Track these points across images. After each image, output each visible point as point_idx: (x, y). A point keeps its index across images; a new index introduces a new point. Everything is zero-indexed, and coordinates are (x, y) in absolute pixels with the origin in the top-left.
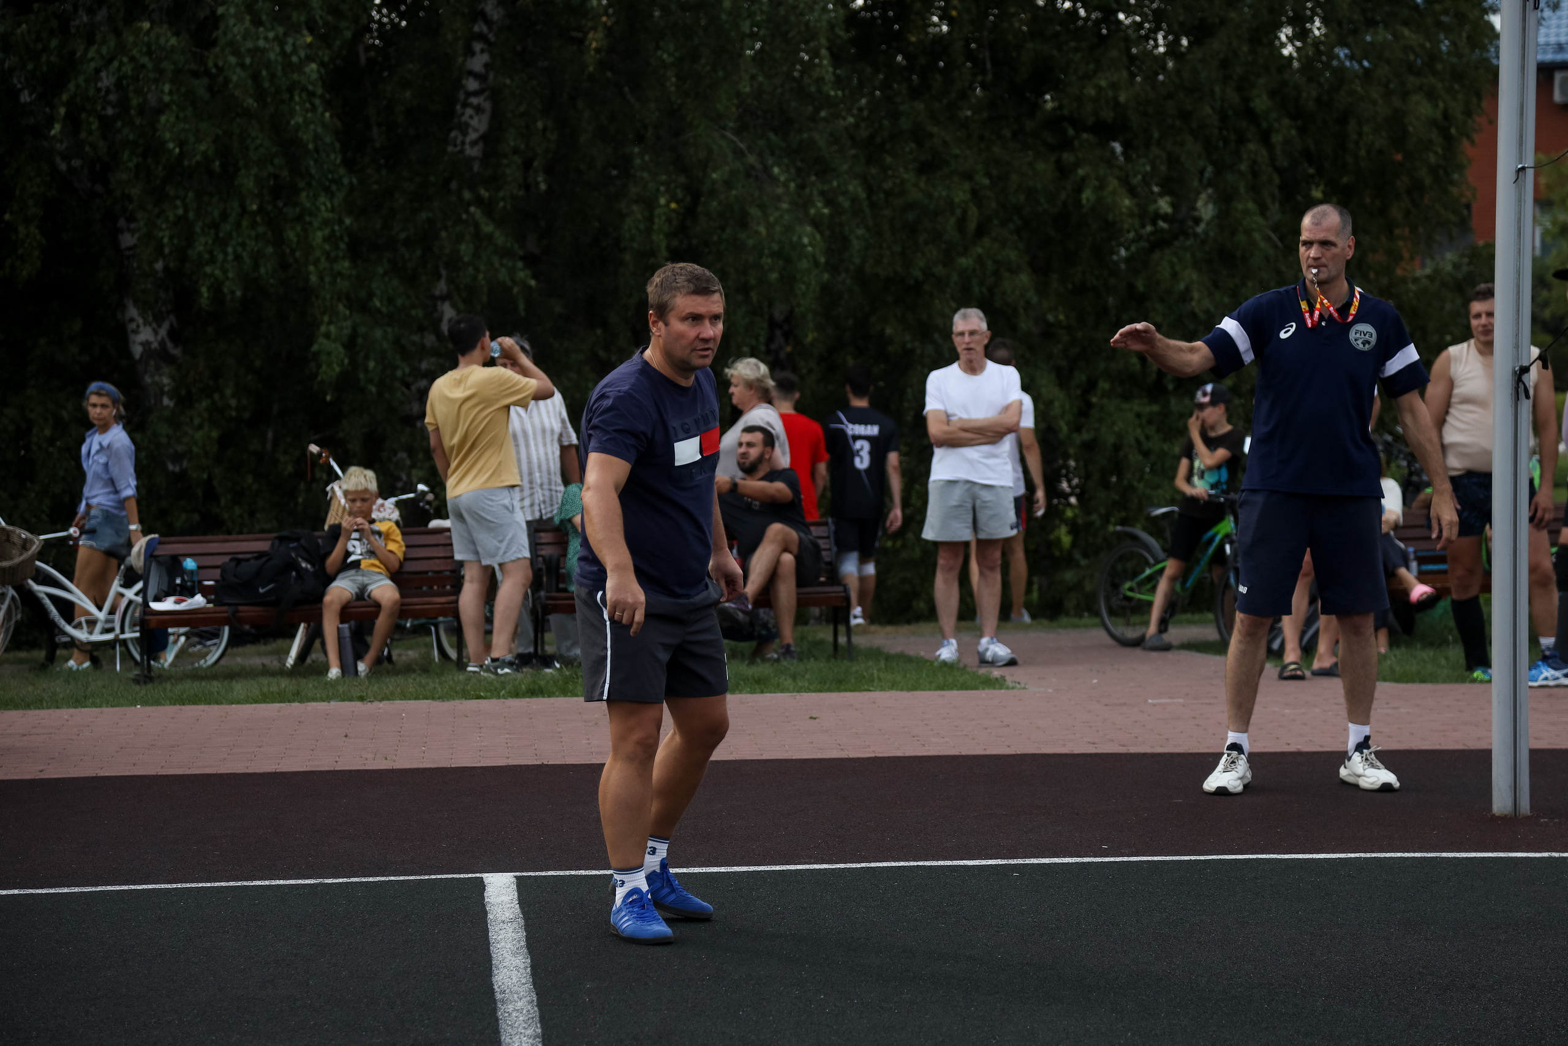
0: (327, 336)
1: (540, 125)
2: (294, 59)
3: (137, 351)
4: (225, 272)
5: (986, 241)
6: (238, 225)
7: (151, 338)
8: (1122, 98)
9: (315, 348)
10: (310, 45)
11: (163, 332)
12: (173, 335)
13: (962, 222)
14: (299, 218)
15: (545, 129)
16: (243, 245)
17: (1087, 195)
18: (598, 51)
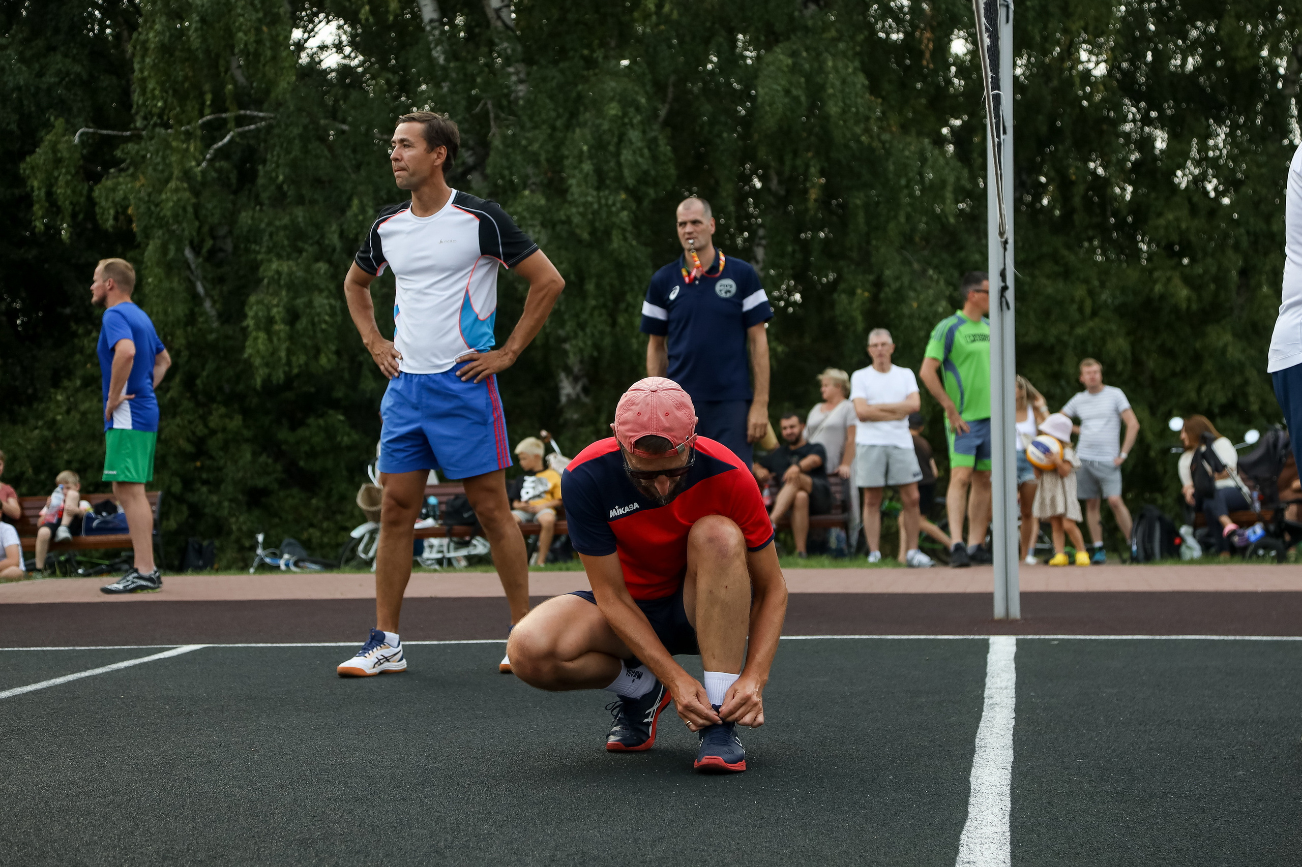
1: (790, 249)
2: (614, 209)
3: (564, 399)
4: (585, 343)
5: (1097, 320)
6: (591, 315)
7: (572, 391)
8: (1184, 226)
10: (624, 201)
11: (579, 387)
12: (586, 390)
13: (1081, 310)
14: (626, 310)
15: (794, 251)
16: (595, 327)
17: (1158, 288)
18: (816, 200)
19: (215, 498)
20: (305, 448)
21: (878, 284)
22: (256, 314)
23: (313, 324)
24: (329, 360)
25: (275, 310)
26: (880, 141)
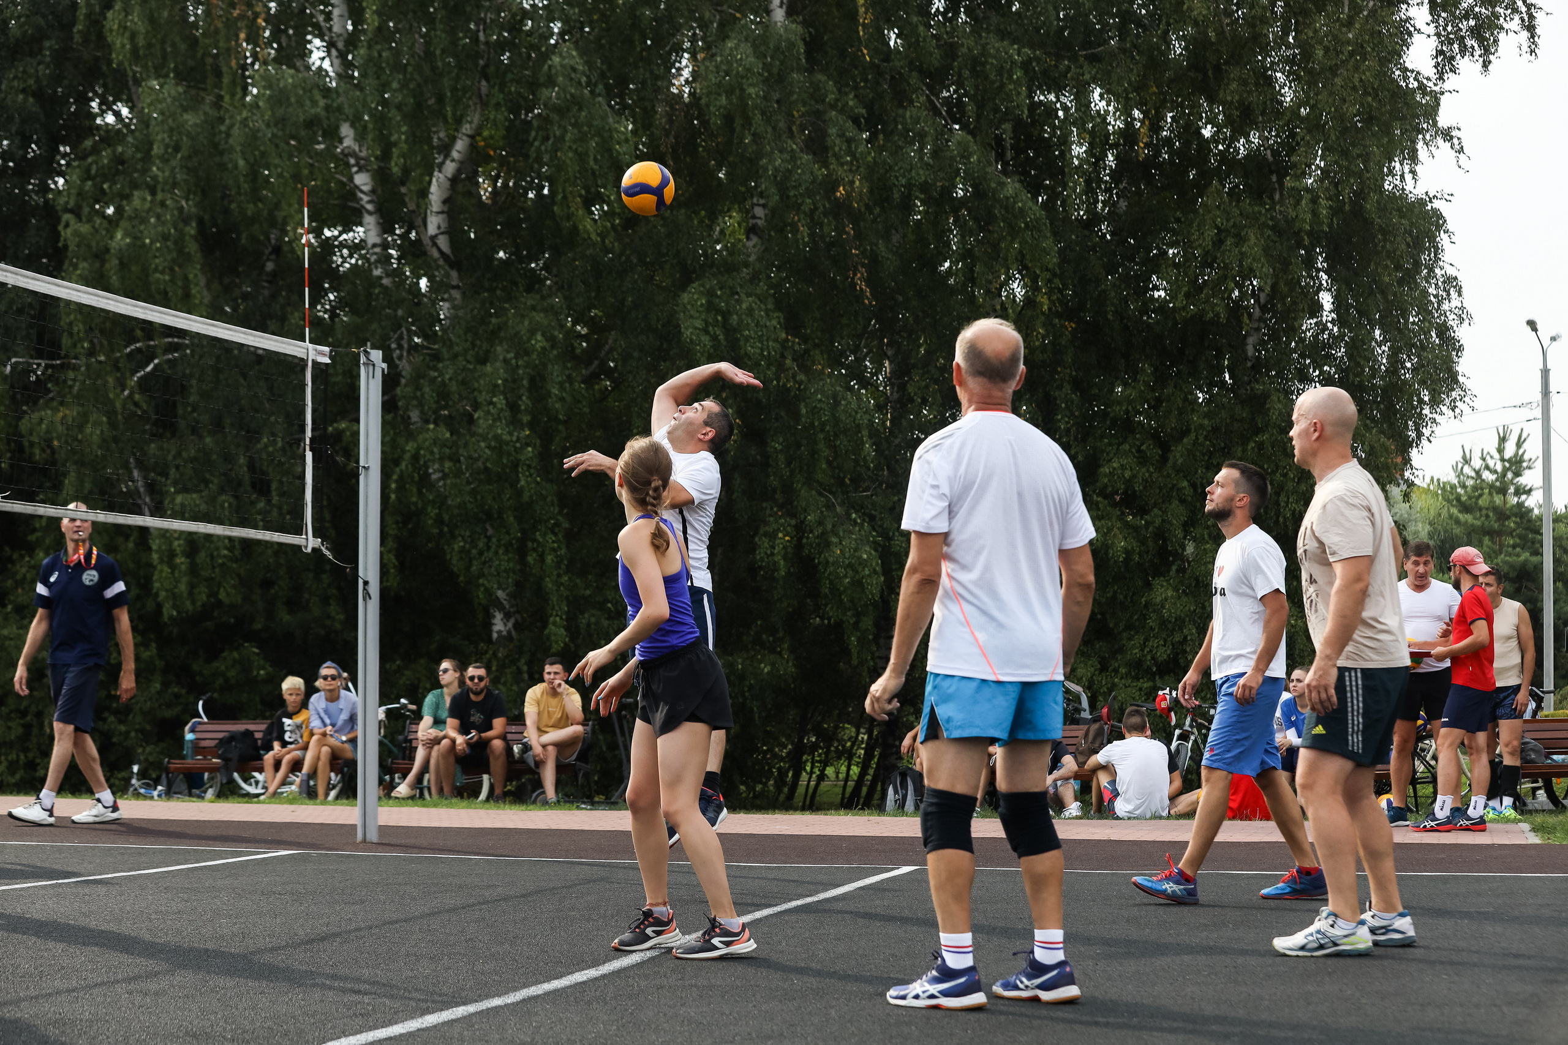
0: (554, 624)
2: (517, 445)
3: (495, 635)
6: (496, 553)
7: (502, 629)
9: (546, 632)
10: (528, 436)
11: (510, 625)
12: (516, 626)
19: (123, 728)
20: (220, 681)
21: (800, 529)
22: (160, 547)
23: (212, 557)
24: (228, 594)
25: (176, 543)
26: (795, 381)
